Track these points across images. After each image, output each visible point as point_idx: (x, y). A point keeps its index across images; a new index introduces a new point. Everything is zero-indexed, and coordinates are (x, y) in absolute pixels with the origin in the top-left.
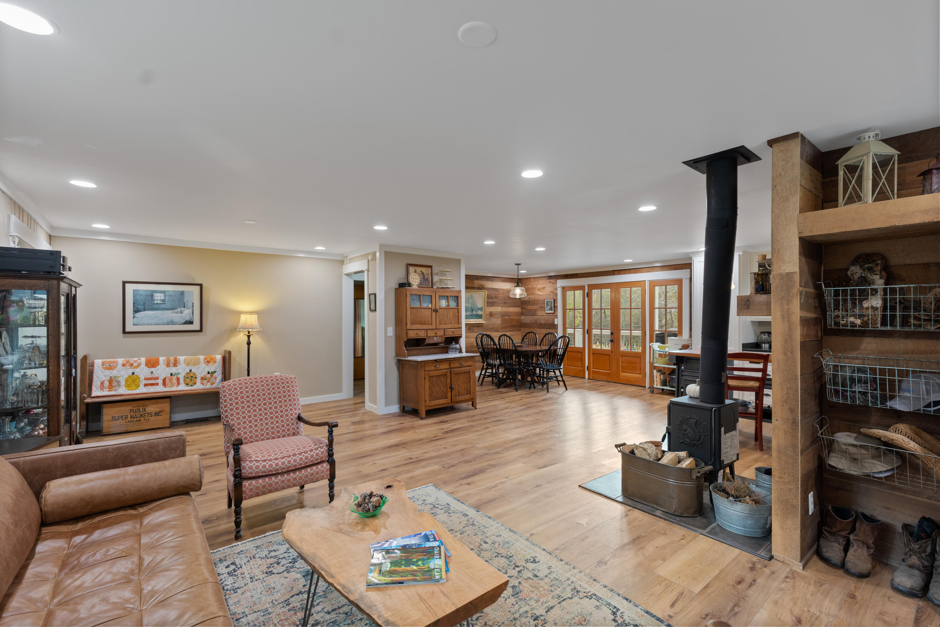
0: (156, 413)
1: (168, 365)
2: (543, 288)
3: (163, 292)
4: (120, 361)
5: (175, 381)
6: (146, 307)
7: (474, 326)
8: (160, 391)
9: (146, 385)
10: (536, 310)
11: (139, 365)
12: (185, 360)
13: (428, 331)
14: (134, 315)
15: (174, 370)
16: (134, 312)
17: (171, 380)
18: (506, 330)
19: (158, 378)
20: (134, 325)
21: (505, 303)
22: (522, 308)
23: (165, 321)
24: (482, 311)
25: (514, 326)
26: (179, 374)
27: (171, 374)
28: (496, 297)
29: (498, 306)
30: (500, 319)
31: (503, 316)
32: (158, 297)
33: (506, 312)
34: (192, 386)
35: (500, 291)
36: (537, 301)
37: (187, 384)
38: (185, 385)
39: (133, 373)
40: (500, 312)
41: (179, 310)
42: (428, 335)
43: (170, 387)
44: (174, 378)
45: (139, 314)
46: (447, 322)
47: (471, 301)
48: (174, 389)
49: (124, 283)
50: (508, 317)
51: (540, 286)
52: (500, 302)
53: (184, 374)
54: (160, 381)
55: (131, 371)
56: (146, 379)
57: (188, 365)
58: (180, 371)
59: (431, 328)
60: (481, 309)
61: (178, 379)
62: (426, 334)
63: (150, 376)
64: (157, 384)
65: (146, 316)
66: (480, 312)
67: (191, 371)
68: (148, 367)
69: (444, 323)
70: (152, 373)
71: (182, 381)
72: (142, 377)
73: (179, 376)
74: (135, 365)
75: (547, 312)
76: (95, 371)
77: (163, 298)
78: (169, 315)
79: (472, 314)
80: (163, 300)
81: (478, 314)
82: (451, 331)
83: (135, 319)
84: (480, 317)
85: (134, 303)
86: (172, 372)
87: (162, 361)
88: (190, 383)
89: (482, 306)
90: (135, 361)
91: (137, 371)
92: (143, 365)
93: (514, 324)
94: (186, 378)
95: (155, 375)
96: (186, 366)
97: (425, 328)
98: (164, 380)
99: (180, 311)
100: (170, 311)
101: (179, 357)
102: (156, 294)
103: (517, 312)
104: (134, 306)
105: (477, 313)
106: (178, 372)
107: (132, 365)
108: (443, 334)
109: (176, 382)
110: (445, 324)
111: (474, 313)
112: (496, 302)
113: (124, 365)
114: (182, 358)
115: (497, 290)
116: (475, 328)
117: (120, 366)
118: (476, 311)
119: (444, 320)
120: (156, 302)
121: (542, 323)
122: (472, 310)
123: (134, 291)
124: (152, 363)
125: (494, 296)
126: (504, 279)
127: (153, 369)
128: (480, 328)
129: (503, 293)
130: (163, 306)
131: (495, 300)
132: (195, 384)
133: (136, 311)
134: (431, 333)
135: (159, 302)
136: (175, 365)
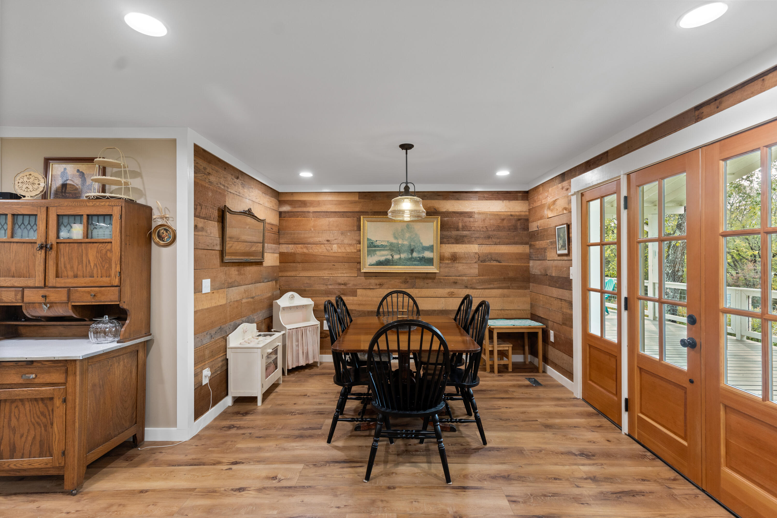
2: (554, 202)
7: (416, 278)
10: (545, 249)
13: (26, 292)
18: (492, 286)
21: (489, 237)
22: (531, 246)
24: (432, 251)
25: (512, 280)
28: (465, 228)
29: (470, 242)
30: (476, 266)
31: (484, 261)
33: (490, 254)
35: (476, 216)
36: (545, 230)
40: (476, 253)
42: (26, 300)
46: (80, 273)
47: (407, 235)
50: (495, 263)
51: (550, 200)
52: (477, 235)
59: (32, 285)
60: (431, 248)
62: (19, 297)
66: (427, 254)
69: (71, 273)
75: (559, 252)
79: (412, 258)
81: (423, 258)
82: (89, 292)
84: (430, 261)
89: (431, 243)
93: (511, 274)
97: (16, 284)
103: (517, 253)
105: (421, 256)
108: (64, 298)
110: (76, 276)
111: (415, 255)
112: (466, 236)
115: (469, 215)
116: (417, 281)
118: (419, 252)
119: (72, 267)
121: (554, 275)
122: (412, 251)
125: (460, 225)
126: (486, 195)
128: (430, 281)
129: (484, 220)
131: (465, 233)
134: (31, 296)
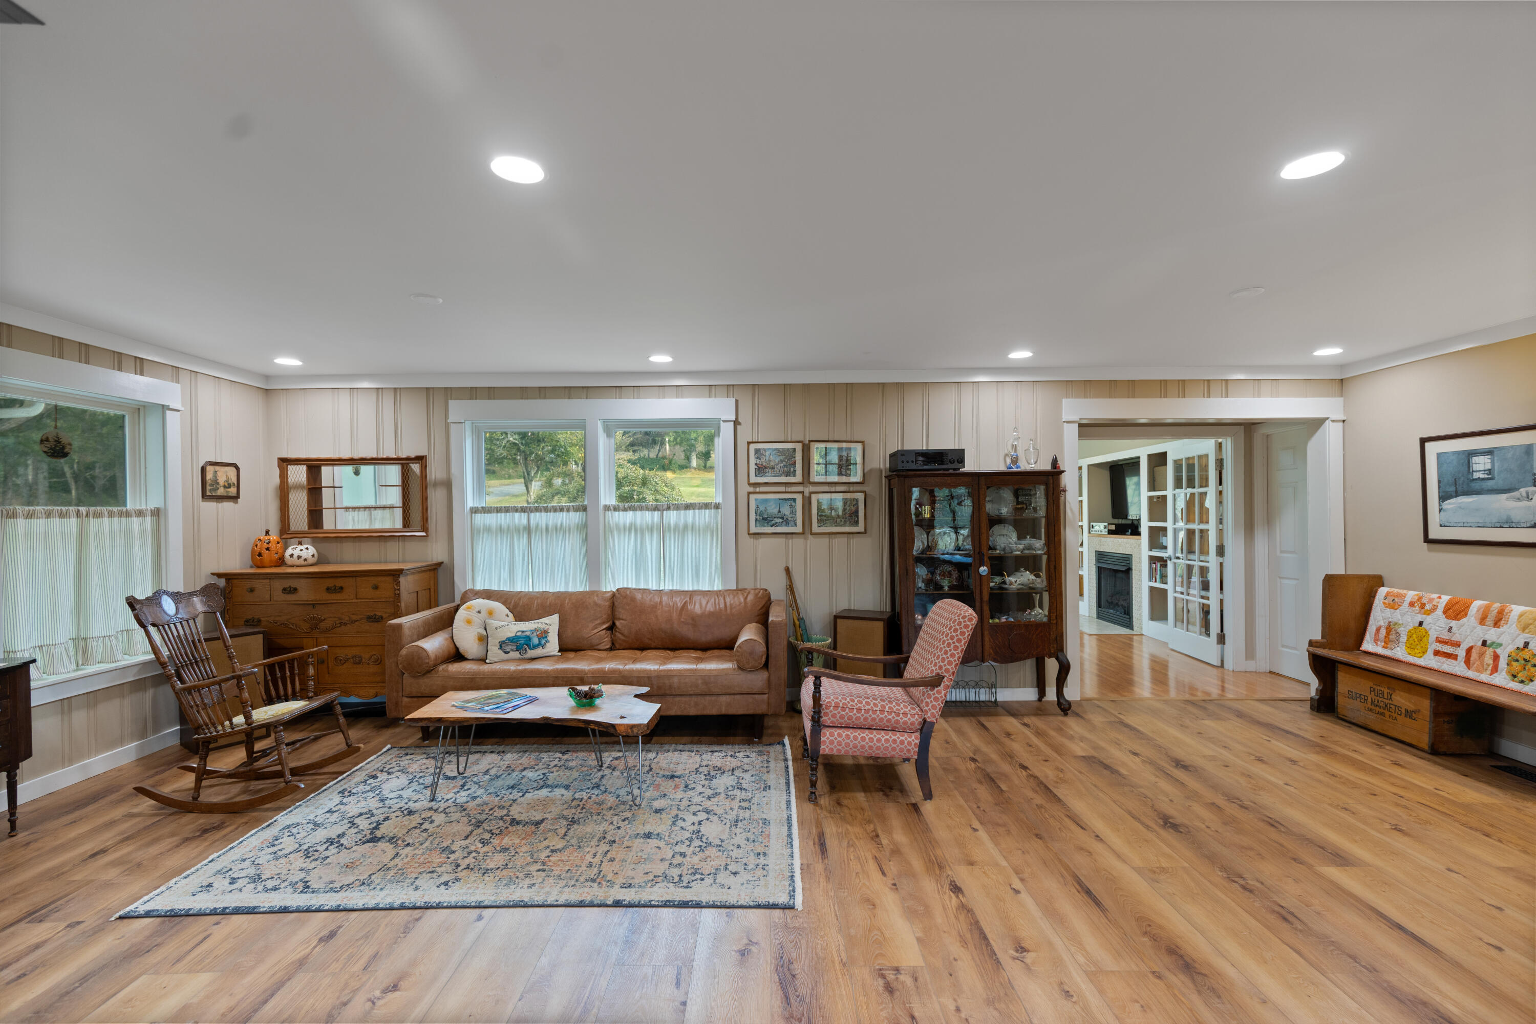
0: (1406, 711)
1: (1482, 621)
3: (1489, 452)
4: (1411, 595)
5: (1488, 659)
6: (1460, 489)
8: (1459, 673)
9: (1437, 653)
11: (1434, 609)
12: (1521, 616)
14: (1440, 505)
15: (1491, 634)
16: (1440, 498)
17: (1481, 655)
19: (1457, 645)
20: (1441, 526)
23: (1495, 520)
26: (1501, 645)
27: (1484, 643)
32: (1481, 464)
34: (1522, 682)
37: (1514, 676)
38: (1509, 677)
39: (1421, 624)
41: (1523, 491)
43: (1478, 671)
44: (1489, 652)
45: (1450, 504)
48: (1484, 677)
49: (1423, 441)
53: (1511, 648)
54: (1461, 653)
55: (1419, 618)
56: (1439, 640)
57: (1524, 629)
58: (1504, 639)
61: (1496, 657)
63: (1445, 636)
64: (1454, 657)
65: (1460, 508)
67: (1526, 644)
68: (1447, 617)
70: (1450, 629)
71: (1503, 663)
72: (1433, 635)
73: (1498, 651)
74: (1428, 607)
76: (1375, 605)
77: (1489, 466)
78: (1502, 504)
80: (1490, 471)
83: (1442, 513)
85: (1439, 482)
86: (1487, 637)
87: (1475, 610)
88: (1521, 676)
90: (1431, 600)
91: (1428, 620)
92: (1439, 612)
94: (1512, 659)
95: (1456, 638)
96: (1518, 632)
98: (1469, 651)
99: (1524, 494)
100: (1504, 496)
101: (1513, 607)
102: (1475, 459)
104: (1439, 487)
106: (1499, 641)
107: (1423, 606)
109: (1491, 662)
113: (1412, 604)
114: (1516, 610)
117: (1406, 604)
120: (1476, 476)
123: (1439, 455)
124: (1455, 611)
127: (1453, 623)
130: (1490, 484)
132: (1532, 681)
133: (1443, 498)
135: (1482, 476)
136: (1496, 624)
